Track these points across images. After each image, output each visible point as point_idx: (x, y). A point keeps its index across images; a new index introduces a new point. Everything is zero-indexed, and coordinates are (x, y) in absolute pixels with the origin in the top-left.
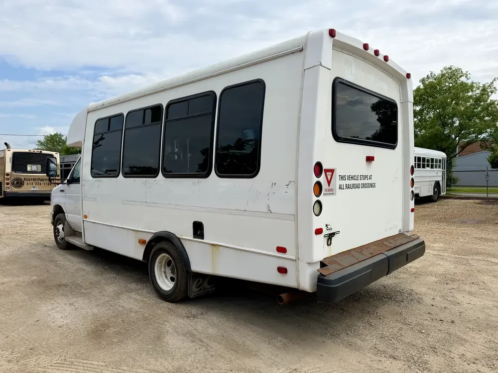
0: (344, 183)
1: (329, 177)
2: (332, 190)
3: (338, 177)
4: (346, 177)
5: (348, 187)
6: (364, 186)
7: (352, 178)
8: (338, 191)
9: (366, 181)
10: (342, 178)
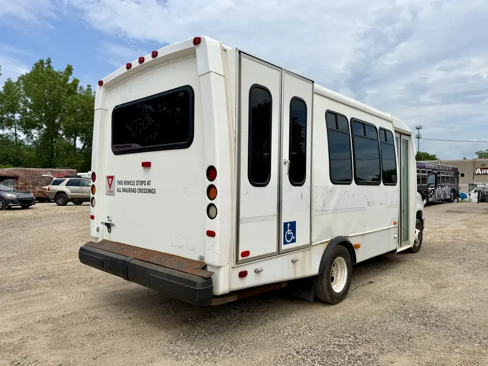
0: (121, 187)
1: (110, 182)
2: (112, 192)
3: (116, 182)
4: (123, 182)
5: (124, 190)
6: (141, 191)
7: (129, 183)
8: (117, 193)
9: (143, 187)
10: (120, 183)
